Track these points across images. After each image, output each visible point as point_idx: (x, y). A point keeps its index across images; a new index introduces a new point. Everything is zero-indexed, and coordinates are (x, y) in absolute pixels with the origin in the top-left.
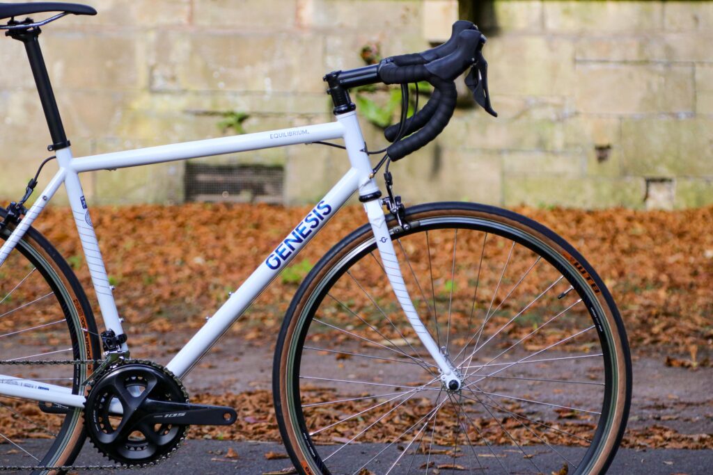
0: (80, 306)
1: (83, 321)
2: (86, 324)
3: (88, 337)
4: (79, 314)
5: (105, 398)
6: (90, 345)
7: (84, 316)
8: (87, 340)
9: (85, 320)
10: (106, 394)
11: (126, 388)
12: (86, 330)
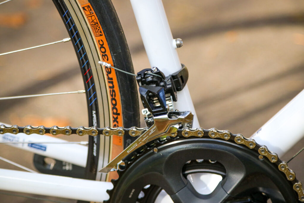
0: (95, 18)
1: (102, 46)
2: (108, 53)
3: (113, 75)
4: (95, 33)
5: (145, 191)
6: (117, 89)
7: (103, 38)
8: (110, 80)
9: (106, 45)
10: (148, 186)
11: (185, 176)
12: (109, 65)
